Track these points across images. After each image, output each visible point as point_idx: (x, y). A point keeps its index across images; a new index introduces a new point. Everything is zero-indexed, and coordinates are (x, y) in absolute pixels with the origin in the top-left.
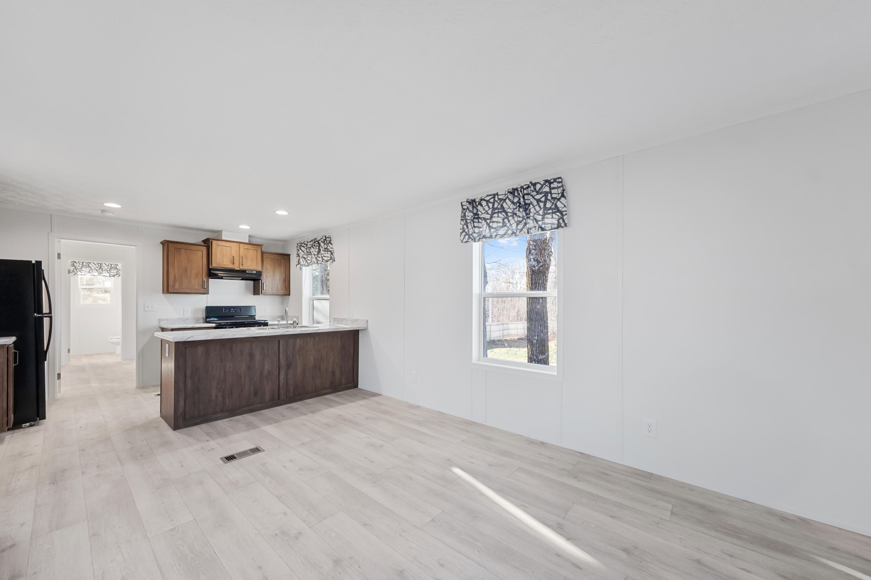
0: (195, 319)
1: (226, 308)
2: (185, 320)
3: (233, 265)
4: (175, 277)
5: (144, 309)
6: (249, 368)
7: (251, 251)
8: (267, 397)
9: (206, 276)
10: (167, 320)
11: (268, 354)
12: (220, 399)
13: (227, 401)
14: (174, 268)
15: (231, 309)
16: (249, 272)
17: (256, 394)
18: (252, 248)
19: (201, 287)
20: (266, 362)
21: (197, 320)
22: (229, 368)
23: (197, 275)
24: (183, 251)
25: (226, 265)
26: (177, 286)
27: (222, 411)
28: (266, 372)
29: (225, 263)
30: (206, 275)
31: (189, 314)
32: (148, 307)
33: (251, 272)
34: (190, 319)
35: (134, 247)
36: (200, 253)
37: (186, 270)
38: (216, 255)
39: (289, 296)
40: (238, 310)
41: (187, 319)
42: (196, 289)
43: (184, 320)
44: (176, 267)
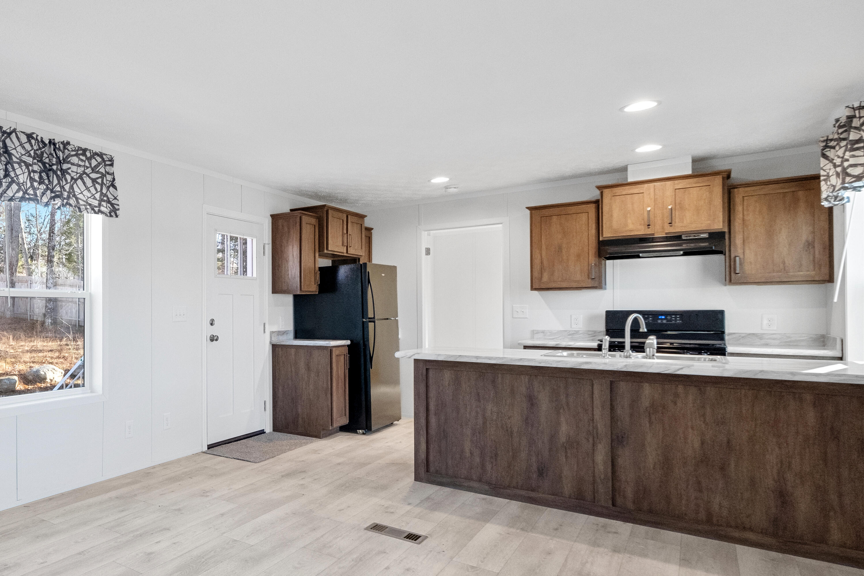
0: (590, 333)
1: (646, 315)
2: (572, 334)
3: (649, 228)
4: (542, 263)
5: (513, 314)
6: (527, 421)
7: (694, 193)
8: (567, 488)
9: (595, 257)
10: (543, 332)
11: (568, 404)
12: (478, 460)
13: (489, 467)
14: (541, 250)
15: (660, 317)
16: (690, 236)
17: (541, 472)
18: (696, 183)
19: (586, 276)
20: (562, 419)
21: (595, 335)
22: (491, 413)
23: (579, 256)
24: (555, 218)
25: (631, 231)
26: (545, 278)
27: (480, 480)
28: (562, 439)
29: (631, 226)
30: (595, 254)
31: (580, 325)
32: (518, 312)
33: (694, 236)
34: (581, 332)
35: (501, 225)
36: (584, 217)
37: (560, 248)
38: (612, 216)
39: (830, 284)
40: (676, 318)
41: (577, 332)
42: (578, 281)
43: (569, 335)
44: (544, 247)
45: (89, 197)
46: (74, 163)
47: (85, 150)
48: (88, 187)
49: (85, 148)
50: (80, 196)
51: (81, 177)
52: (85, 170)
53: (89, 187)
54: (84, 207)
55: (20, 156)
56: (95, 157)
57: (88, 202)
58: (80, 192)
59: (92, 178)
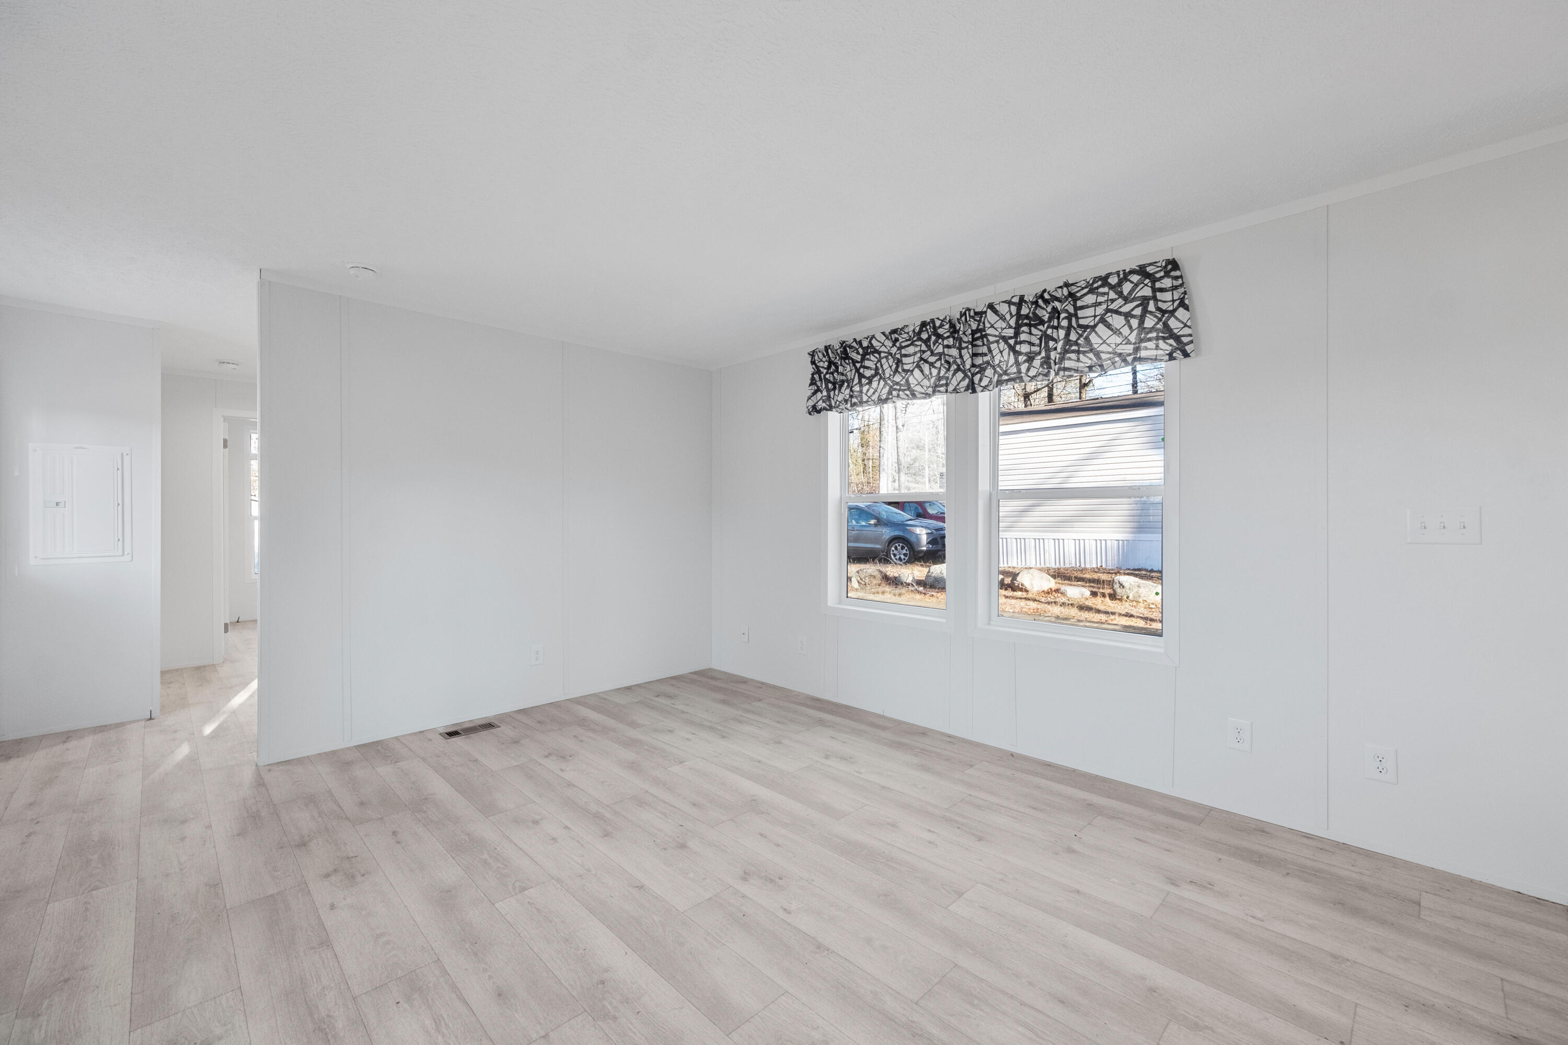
45: (1120, 343)
46: (1087, 305)
47: (1104, 280)
48: (1117, 329)
49: (1106, 274)
50: (1104, 348)
51: (1103, 320)
52: (1108, 306)
53: (1119, 328)
54: (1109, 362)
55: (1000, 331)
56: (1129, 278)
57: (1116, 352)
58: (1101, 342)
59: (1124, 313)
